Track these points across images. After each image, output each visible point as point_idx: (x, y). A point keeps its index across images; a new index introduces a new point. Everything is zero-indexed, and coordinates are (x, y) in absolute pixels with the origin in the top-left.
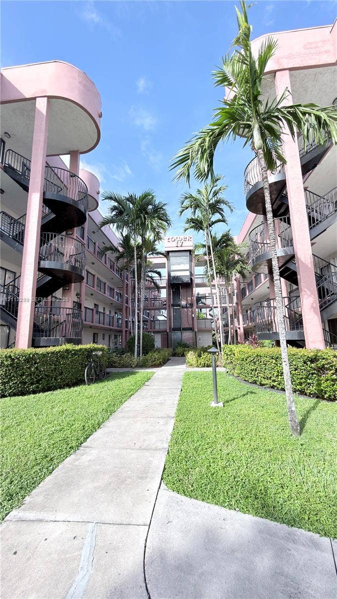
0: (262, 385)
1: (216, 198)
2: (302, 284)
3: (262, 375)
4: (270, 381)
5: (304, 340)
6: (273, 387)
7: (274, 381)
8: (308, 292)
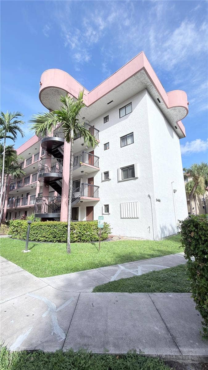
0: (39, 241)
1: (14, 125)
2: (64, 192)
3: (40, 236)
4: (44, 238)
5: (60, 218)
6: (45, 241)
7: (47, 238)
8: (65, 196)
